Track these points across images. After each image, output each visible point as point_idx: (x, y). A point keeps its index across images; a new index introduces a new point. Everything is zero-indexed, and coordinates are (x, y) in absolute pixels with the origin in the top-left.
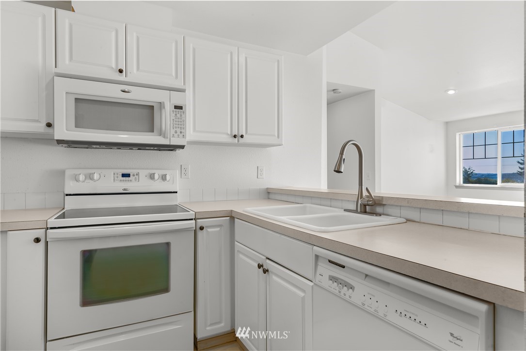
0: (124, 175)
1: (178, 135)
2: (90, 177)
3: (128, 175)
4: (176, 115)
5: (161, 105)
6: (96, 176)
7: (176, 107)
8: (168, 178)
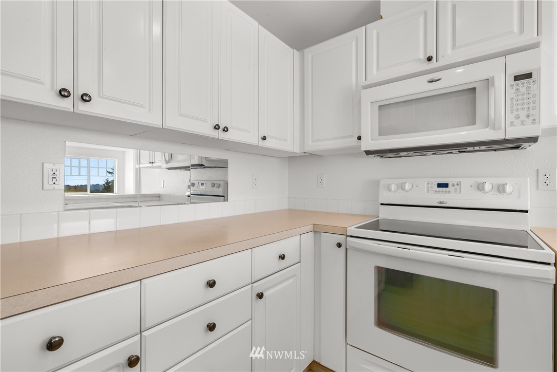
0: (440, 185)
1: (523, 122)
2: (401, 187)
3: (446, 185)
4: (517, 90)
5: (488, 83)
6: (407, 186)
7: (517, 78)
8: (509, 189)
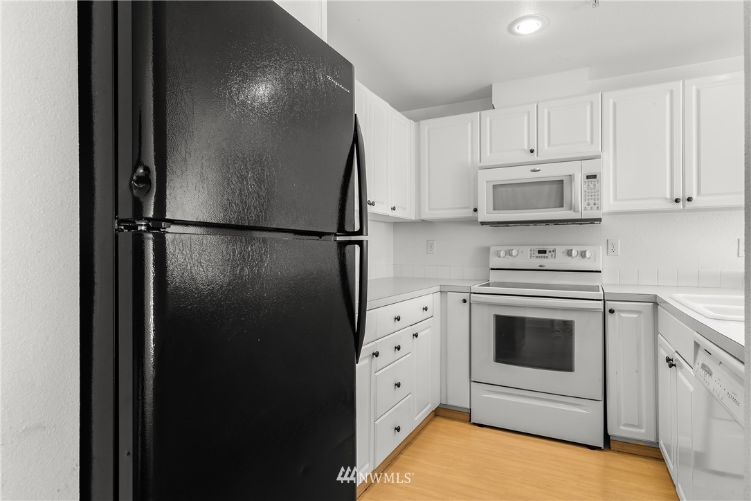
0: (540, 252)
1: (592, 208)
2: (509, 253)
3: (544, 252)
4: (588, 185)
5: (571, 177)
6: (514, 253)
7: (588, 177)
8: (588, 254)
